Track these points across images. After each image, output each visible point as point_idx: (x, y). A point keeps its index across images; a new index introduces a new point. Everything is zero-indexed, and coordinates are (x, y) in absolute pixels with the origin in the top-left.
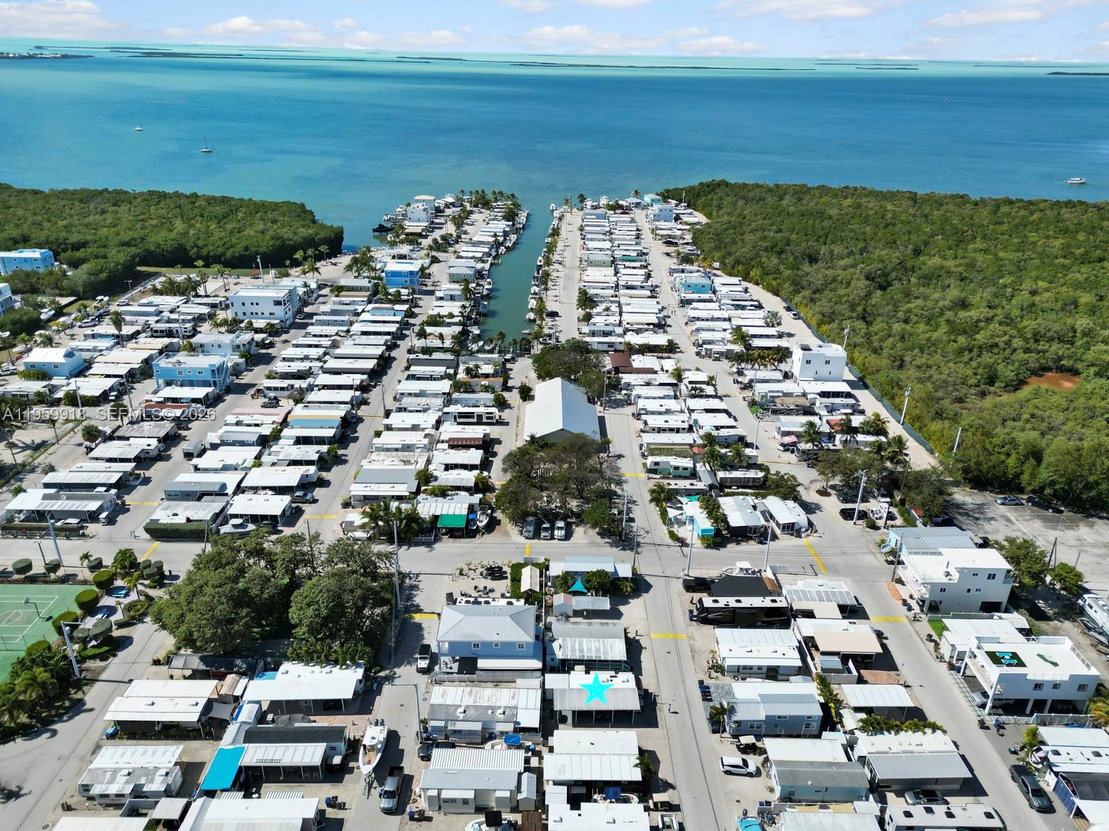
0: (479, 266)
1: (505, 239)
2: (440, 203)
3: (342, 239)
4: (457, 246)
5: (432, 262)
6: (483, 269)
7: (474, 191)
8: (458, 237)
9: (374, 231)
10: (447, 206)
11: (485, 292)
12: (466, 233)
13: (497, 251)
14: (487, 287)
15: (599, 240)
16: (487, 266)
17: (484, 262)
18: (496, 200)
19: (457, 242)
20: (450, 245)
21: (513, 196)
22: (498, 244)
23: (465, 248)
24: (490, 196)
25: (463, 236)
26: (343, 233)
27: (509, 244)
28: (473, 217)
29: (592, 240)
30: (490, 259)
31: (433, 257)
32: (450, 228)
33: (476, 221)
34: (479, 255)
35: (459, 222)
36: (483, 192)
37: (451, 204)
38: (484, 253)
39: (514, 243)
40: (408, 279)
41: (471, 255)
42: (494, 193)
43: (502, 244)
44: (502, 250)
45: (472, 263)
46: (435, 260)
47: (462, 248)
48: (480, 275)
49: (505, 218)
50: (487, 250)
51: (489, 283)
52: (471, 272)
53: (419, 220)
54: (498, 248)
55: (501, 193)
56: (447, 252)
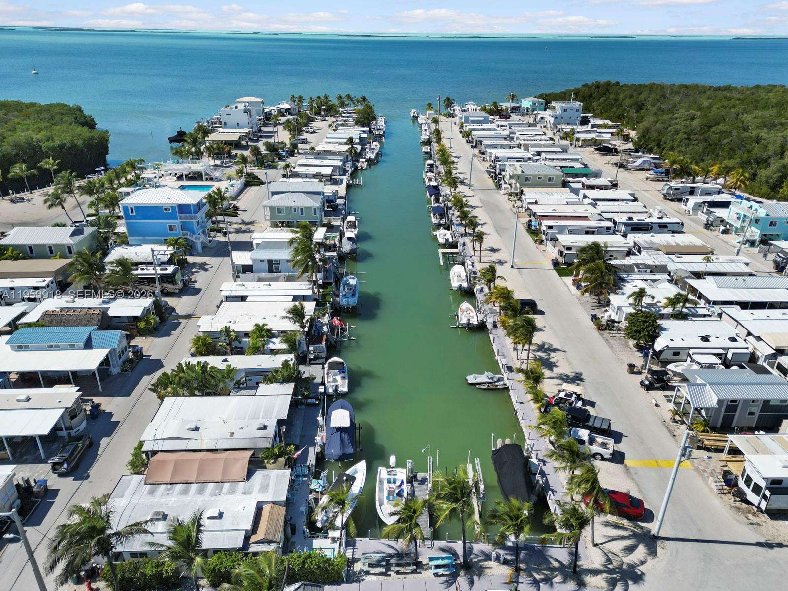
0: (329, 189)
1: (363, 149)
2: (273, 109)
3: (106, 150)
4: (291, 160)
5: (247, 185)
6: (335, 194)
7: (315, 97)
8: (295, 146)
9: (172, 140)
10: (281, 113)
11: (346, 247)
12: (304, 142)
13: (354, 166)
14: (348, 234)
15: (503, 147)
16: (342, 190)
17: (335, 182)
18: (343, 105)
19: (291, 153)
20: (281, 158)
21: (364, 99)
22: (354, 156)
23: (303, 161)
24: (334, 101)
25: (300, 146)
26: (107, 141)
27: (371, 155)
28: (315, 124)
29: (493, 146)
30: (345, 179)
31: (249, 175)
32: (283, 136)
33: (319, 129)
34: (329, 171)
35: (296, 130)
36: (326, 97)
37: (286, 110)
38: (335, 168)
39: (377, 154)
40: (176, 223)
41: (313, 170)
42: (340, 97)
43: (359, 155)
44: (362, 163)
45: (315, 185)
46: (252, 181)
47: (298, 162)
48: (331, 206)
49: (358, 122)
50: (340, 163)
51: (352, 225)
52: (315, 203)
53: (238, 125)
54: (355, 161)
55: (349, 97)
56: (275, 168)
